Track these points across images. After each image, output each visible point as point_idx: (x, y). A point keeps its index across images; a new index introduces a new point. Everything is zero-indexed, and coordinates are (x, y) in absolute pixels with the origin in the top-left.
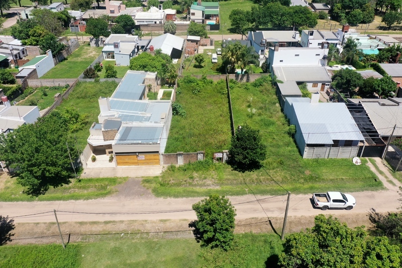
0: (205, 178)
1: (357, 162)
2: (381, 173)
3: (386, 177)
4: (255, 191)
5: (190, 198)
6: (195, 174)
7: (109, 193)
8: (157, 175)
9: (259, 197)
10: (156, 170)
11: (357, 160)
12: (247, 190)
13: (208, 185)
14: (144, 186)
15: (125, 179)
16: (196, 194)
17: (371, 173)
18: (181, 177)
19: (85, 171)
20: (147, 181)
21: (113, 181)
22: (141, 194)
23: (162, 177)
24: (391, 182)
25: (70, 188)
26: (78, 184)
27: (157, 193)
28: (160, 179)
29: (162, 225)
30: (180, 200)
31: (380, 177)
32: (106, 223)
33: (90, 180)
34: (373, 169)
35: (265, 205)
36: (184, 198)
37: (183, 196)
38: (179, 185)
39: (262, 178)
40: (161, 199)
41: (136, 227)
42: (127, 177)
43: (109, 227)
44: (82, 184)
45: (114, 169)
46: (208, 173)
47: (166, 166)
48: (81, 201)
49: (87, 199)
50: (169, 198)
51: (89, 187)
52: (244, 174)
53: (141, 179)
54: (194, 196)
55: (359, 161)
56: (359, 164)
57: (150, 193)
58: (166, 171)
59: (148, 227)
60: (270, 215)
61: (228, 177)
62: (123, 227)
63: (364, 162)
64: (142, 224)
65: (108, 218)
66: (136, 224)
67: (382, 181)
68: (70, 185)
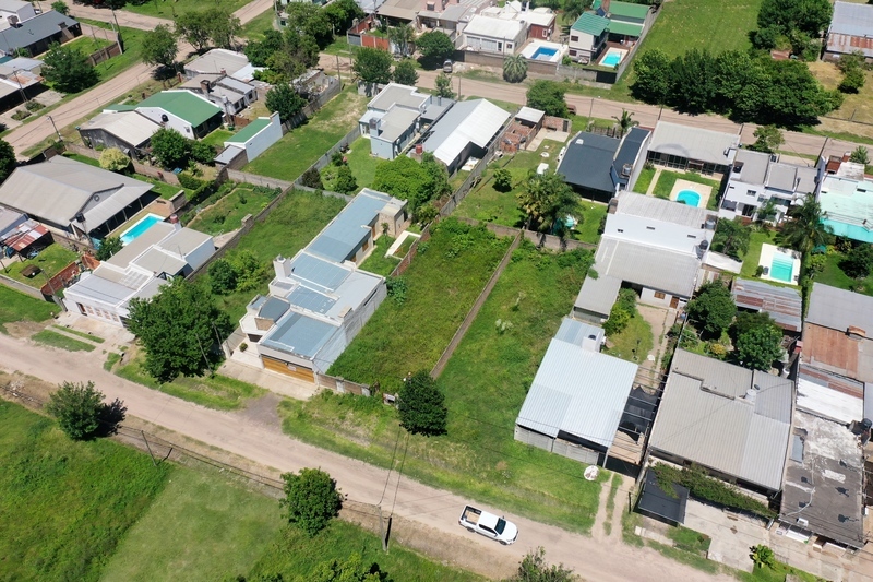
0: (358, 425)
1: (589, 475)
2: (610, 505)
3: (610, 517)
4: (406, 468)
5: (320, 449)
6: (350, 414)
7: (235, 407)
8: (303, 399)
9: (405, 480)
10: (305, 391)
11: (592, 471)
12: (398, 462)
13: (358, 437)
14: (279, 411)
15: (264, 391)
16: (330, 446)
17: (595, 503)
18: (329, 412)
19: (226, 363)
20: (286, 404)
21: (249, 389)
22: (269, 422)
23: (308, 404)
24: (608, 527)
25: (201, 383)
26: (210, 381)
27: (288, 428)
28: (303, 407)
29: (267, 474)
30: (308, 447)
31: (601, 514)
32: (213, 448)
33: (225, 380)
34: (604, 495)
35: (401, 495)
36: (314, 447)
37: (313, 443)
38: (322, 422)
39: (431, 451)
40: (287, 438)
41: (240, 464)
42: (267, 390)
43: (213, 455)
44: (214, 383)
45: (260, 371)
46: (368, 418)
47: (323, 387)
48: (201, 408)
49: (209, 407)
50: (296, 440)
51: (221, 389)
52: (412, 437)
53: (281, 399)
54: (326, 448)
55: (594, 474)
56: (590, 479)
57: (278, 425)
58: (317, 397)
59: (253, 469)
60: (398, 511)
61: (389, 433)
62: (226, 460)
63: (602, 477)
64: (248, 465)
65: (216, 443)
66: (241, 462)
67: (596, 522)
68: (203, 378)
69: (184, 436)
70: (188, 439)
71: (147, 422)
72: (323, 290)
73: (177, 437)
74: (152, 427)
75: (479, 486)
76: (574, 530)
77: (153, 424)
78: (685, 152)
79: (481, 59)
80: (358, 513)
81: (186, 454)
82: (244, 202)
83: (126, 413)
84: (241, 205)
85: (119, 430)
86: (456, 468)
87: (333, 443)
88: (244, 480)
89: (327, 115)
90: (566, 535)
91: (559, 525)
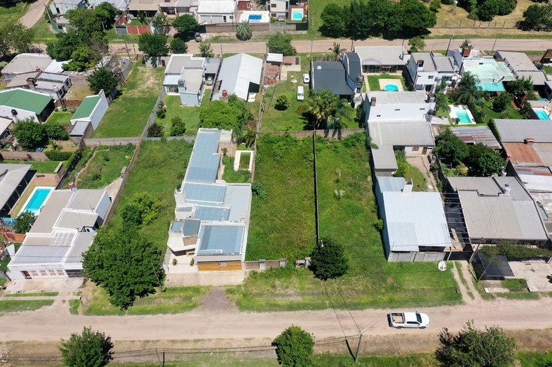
0: (287, 287)
1: (442, 268)
2: (464, 281)
3: (468, 288)
4: (335, 304)
5: (273, 313)
6: (277, 283)
7: (195, 306)
8: (240, 284)
9: (339, 312)
10: (237, 277)
11: (442, 265)
12: (327, 302)
13: (290, 295)
14: (228, 298)
15: (208, 288)
16: (278, 308)
17: (455, 282)
18: (263, 286)
19: (167, 277)
20: (230, 291)
21: (196, 290)
22: (226, 307)
23: (245, 285)
24: (470, 294)
25: (156, 298)
26: (163, 294)
27: (242, 307)
28: (243, 289)
29: (247, 344)
30: (263, 315)
31: (462, 288)
32: (196, 341)
33: (174, 290)
34: (457, 277)
35: (343, 322)
36: (267, 313)
37: (265, 311)
38: (260, 295)
39: (343, 287)
40: (245, 314)
41: (223, 345)
42: (210, 286)
43: (199, 345)
44: (167, 294)
45: (196, 275)
46: (290, 280)
47: (248, 271)
48: (169, 316)
49: (175, 312)
50: (252, 313)
51: (174, 297)
52: (326, 283)
53: (224, 289)
54: (276, 311)
55: (444, 266)
56: (444, 270)
57: (234, 307)
58: (248, 278)
59: (235, 345)
60: (348, 334)
61: (310, 286)
62: (211, 345)
63: (449, 267)
64: (229, 343)
65: (197, 337)
66: (223, 343)
67: (463, 294)
68: (156, 294)
69: (168, 341)
70: (173, 341)
71: (133, 341)
72: (215, 204)
73: (163, 343)
74: (138, 343)
75: (385, 298)
76: (454, 304)
77: (140, 341)
78: (378, 62)
79: (218, 29)
80: (323, 345)
81: (178, 353)
82: (108, 160)
83: (112, 341)
84: (106, 163)
85: (113, 356)
86: (364, 292)
87: (278, 306)
88: (232, 355)
89: (133, 86)
90: (452, 308)
91: (445, 304)
